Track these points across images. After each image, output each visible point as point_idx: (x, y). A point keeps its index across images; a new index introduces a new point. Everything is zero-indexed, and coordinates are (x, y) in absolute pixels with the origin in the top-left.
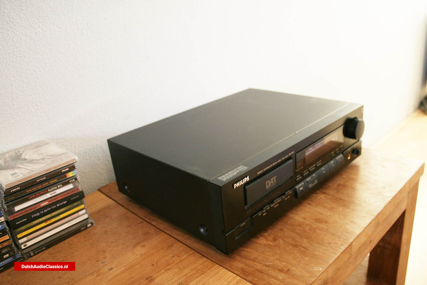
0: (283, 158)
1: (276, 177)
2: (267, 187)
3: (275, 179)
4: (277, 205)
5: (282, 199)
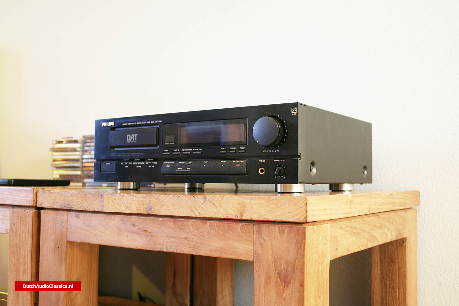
0: (148, 122)
1: (137, 135)
2: (128, 140)
3: (136, 137)
4: (139, 167)
5: (145, 163)
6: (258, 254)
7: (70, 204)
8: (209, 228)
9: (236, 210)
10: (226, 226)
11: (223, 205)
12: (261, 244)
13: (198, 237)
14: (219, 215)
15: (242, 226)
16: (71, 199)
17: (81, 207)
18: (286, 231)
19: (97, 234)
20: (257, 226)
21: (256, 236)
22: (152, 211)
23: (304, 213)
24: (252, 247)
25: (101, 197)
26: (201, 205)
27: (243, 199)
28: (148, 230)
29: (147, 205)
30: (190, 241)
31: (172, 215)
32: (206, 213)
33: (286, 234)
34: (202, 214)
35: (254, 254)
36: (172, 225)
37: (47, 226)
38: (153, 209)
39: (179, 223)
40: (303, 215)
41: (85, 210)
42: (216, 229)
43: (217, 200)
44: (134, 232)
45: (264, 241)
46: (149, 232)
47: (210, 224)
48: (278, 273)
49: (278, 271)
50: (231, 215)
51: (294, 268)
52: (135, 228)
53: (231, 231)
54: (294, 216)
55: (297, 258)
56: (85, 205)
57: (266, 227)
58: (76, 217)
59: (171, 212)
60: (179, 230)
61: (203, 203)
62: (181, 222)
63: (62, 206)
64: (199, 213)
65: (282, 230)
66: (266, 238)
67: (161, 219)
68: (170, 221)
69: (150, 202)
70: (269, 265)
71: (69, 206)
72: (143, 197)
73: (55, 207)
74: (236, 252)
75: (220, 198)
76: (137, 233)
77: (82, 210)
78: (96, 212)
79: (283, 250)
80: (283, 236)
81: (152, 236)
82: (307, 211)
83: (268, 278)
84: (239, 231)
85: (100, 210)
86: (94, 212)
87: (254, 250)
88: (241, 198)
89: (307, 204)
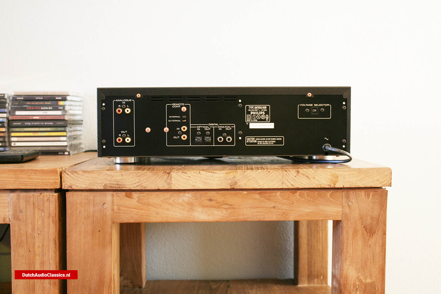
6: (347, 213)
7: (120, 184)
8: (299, 197)
9: (328, 180)
10: (316, 194)
11: (316, 177)
12: (349, 206)
13: (288, 205)
14: (312, 185)
15: (332, 193)
16: (121, 178)
17: (137, 186)
18: (371, 194)
19: (158, 212)
20: (345, 192)
21: (344, 200)
22: (237, 185)
23: (389, 180)
24: (340, 209)
25: (167, 175)
26: (294, 178)
27: (336, 171)
28: (229, 203)
29: (231, 180)
30: (278, 209)
31: (261, 188)
32: (299, 185)
33: (371, 196)
34: (295, 185)
35: (342, 214)
36: (258, 196)
37: (78, 210)
38: (239, 184)
39: (267, 195)
40: (388, 181)
41: (143, 189)
42: (306, 197)
43: (310, 173)
44: (211, 206)
45: (351, 204)
46: (230, 205)
47: (299, 193)
48: (364, 227)
49: (364, 225)
50: (324, 184)
51: (378, 221)
52: (213, 203)
53: (321, 197)
54: (381, 183)
55: (380, 214)
56: (143, 184)
57: (353, 193)
58: (127, 197)
59: (260, 185)
60: (266, 200)
61: (296, 176)
62: (268, 194)
63: (107, 186)
64: (292, 185)
65: (368, 194)
66: (354, 201)
67: (245, 192)
68: (255, 194)
69: (234, 177)
70: (356, 221)
71: (118, 186)
72: (226, 173)
73: (95, 188)
74: (326, 214)
75: (313, 172)
76: (215, 207)
77: (139, 189)
78: (160, 190)
79: (369, 208)
80: (369, 199)
81: (234, 208)
82: (391, 178)
83: (355, 232)
84: (329, 197)
85: (166, 188)
86: (158, 190)
87: (342, 211)
88: (334, 171)
89: (391, 173)
